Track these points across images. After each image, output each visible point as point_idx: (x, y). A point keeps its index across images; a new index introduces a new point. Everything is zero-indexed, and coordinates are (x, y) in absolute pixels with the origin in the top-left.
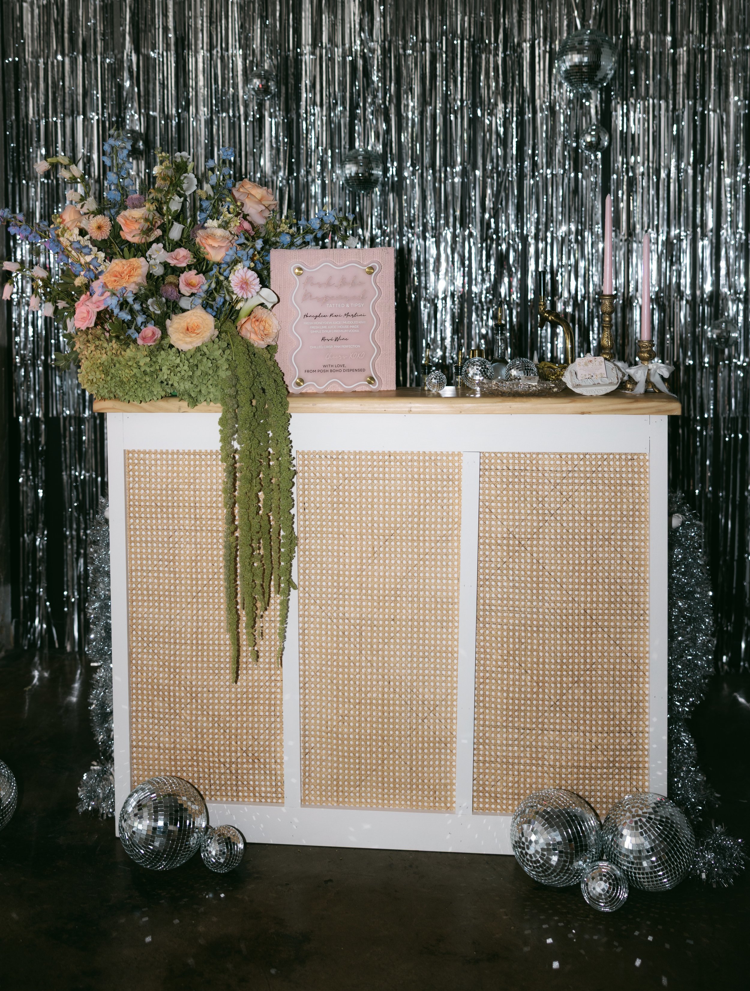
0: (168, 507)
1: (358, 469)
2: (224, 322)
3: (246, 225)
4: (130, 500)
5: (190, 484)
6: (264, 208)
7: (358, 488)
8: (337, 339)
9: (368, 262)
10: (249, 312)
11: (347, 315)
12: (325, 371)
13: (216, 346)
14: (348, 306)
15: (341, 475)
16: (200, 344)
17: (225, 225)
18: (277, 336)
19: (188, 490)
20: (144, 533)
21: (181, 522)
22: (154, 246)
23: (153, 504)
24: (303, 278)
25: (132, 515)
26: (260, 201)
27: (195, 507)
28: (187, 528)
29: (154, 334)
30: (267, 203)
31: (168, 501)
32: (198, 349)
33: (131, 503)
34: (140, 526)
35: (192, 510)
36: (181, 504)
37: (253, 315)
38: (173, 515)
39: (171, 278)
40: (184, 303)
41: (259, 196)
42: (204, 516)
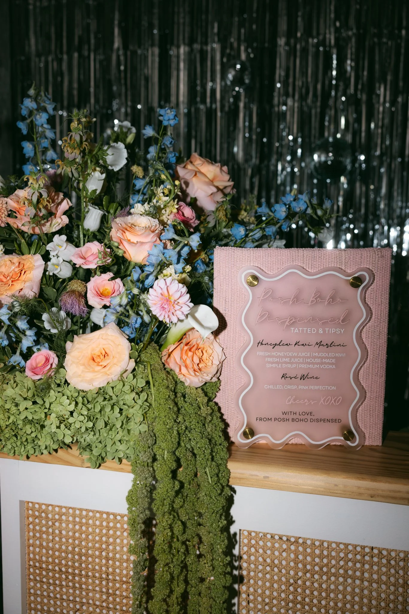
0: (74, 575)
1: (325, 561)
2: (145, 347)
3: (188, 212)
4: (30, 560)
5: (101, 550)
6: (215, 190)
7: (324, 586)
8: (303, 377)
9: (352, 269)
10: (179, 336)
11: (320, 344)
12: (284, 420)
13: (127, 388)
14: (321, 331)
15: (300, 566)
16: (103, 384)
17: (156, 213)
18: (219, 371)
19: (100, 557)
20: (45, 601)
21: (91, 594)
22: (56, 237)
23: (57, 568)
24: (260, 290)
25: (32, 577)
26: (211, 182)
27: (107, 580)
28: (98, 603)
29: (47, 360)
30: (221, 185)
31: (74, 568)
32: (101, 392)
33: (31, 563)
34: (42, 592)
35: (104, 583)
36: (90, 574)
37: (184, 341)
38: (81, 585)
39: (76, 285)
40: (96, 317)
41: (210, 176)
42: (118, 592)
